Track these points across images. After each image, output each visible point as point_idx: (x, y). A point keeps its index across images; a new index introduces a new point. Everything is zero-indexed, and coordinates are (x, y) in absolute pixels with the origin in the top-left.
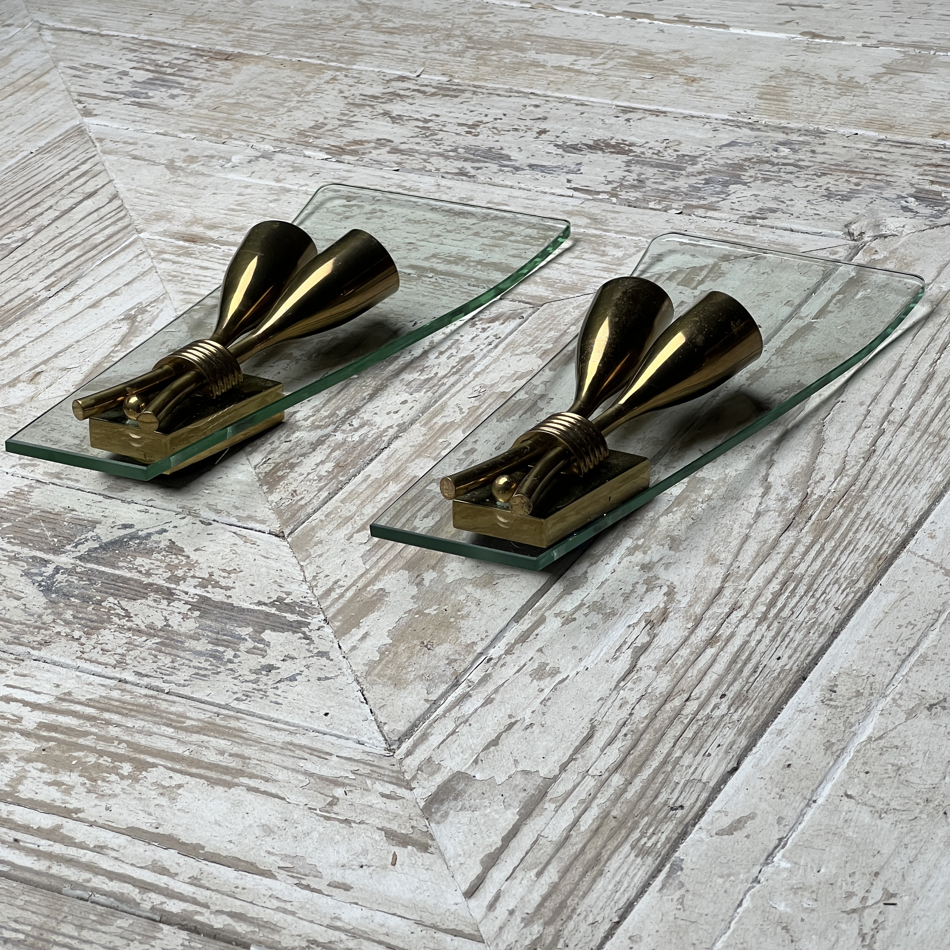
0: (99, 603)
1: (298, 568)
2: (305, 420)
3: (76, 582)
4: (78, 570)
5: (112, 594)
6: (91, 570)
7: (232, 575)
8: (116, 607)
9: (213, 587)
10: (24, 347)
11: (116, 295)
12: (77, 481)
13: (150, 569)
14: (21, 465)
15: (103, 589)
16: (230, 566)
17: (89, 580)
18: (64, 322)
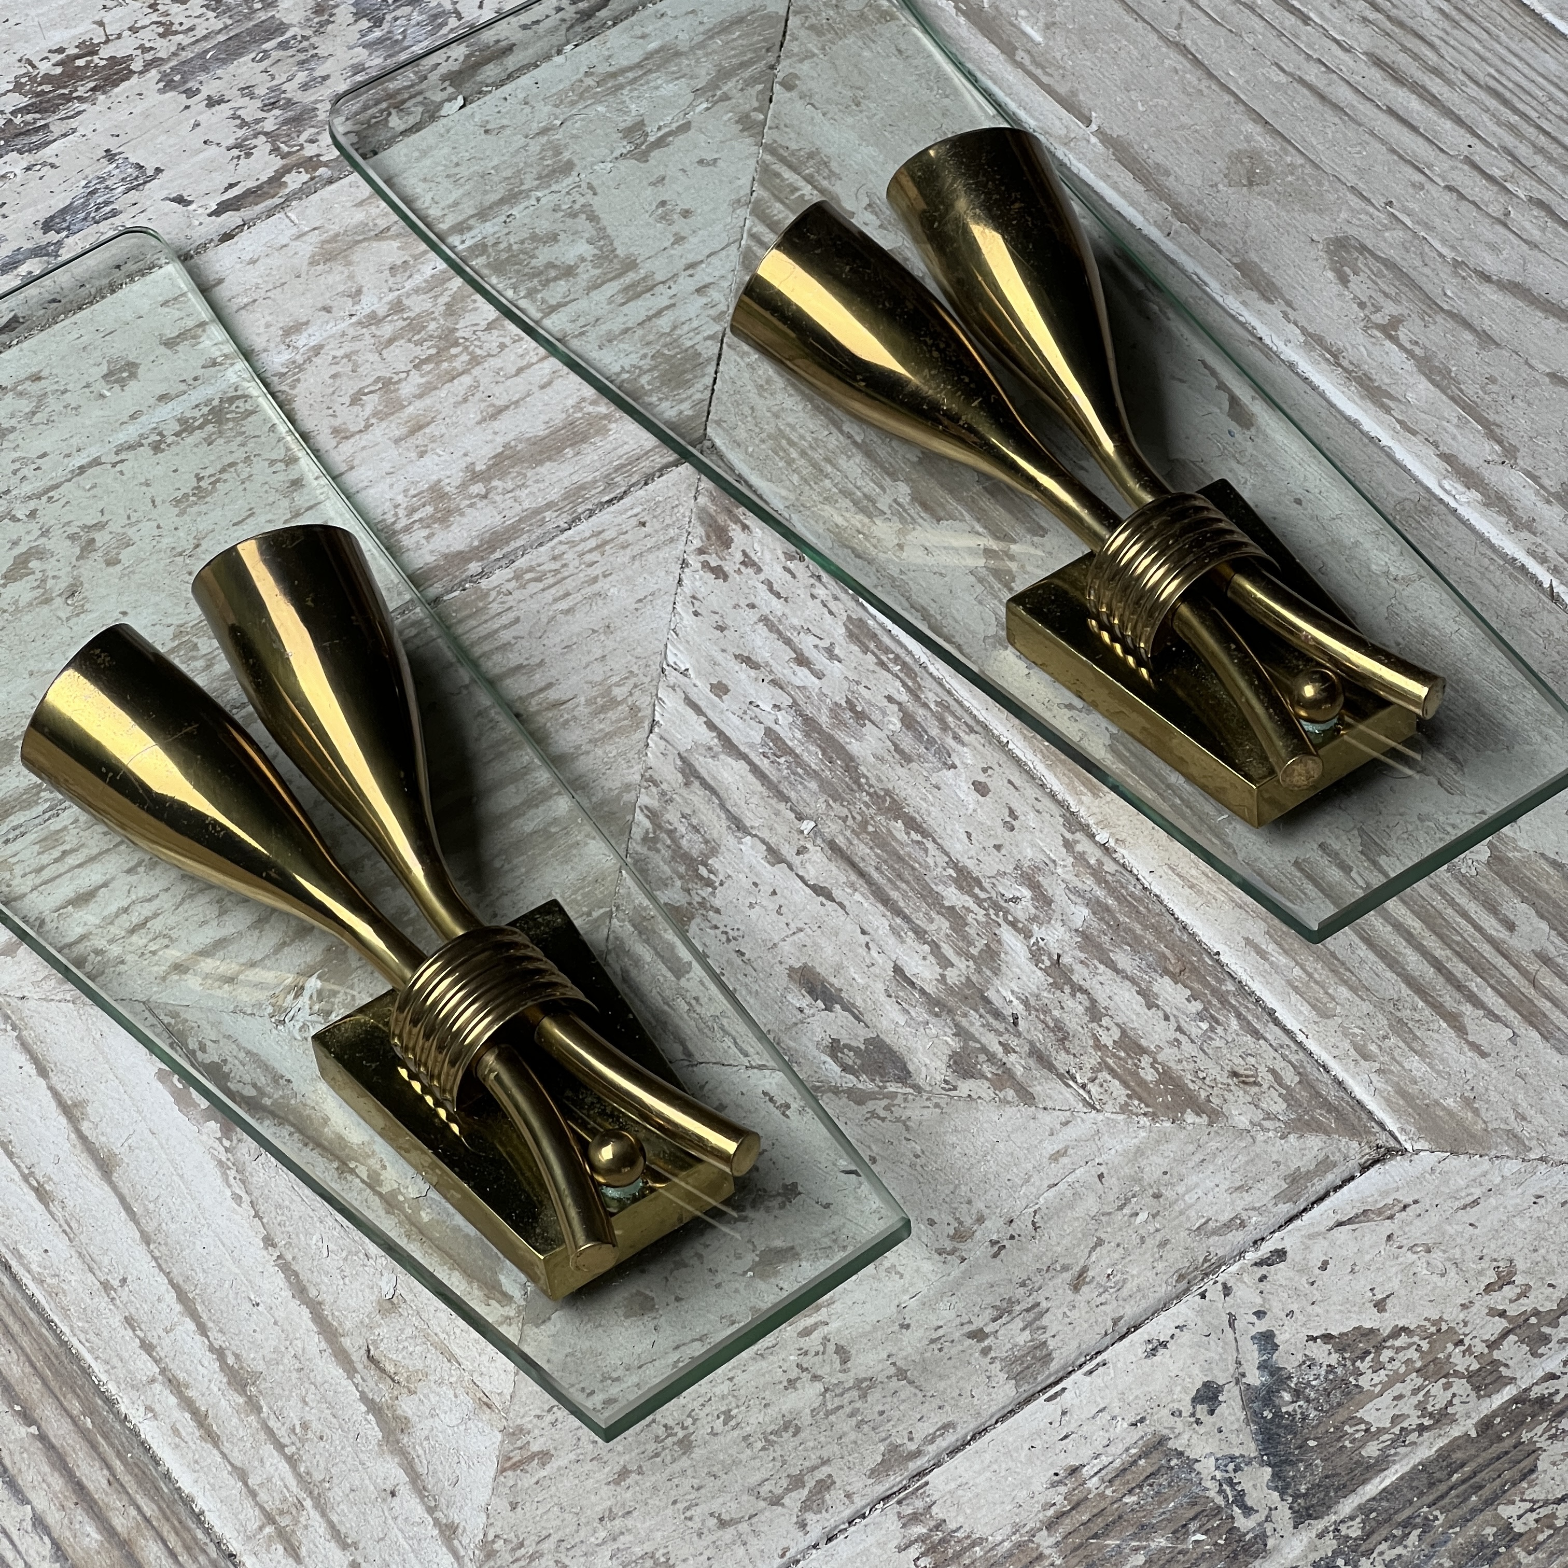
0: (1509, 1536)
1: (1542, 1167)
2: (945, 963)
3: (1399, 1550)
4: (1355, 1532)
5: (1491, 1501)
6: (1364, 1510)
7: (1519, 1279)
8: (1544, 1512)
9: (1554, 1324)
10: (220, 1354)
11: (80, 1104)
12: (946, 1427)
13: (1421, 1407)
14: (806, 1506)
15: (1458, 1512)
16: (1481, 1273)
17: (1407, 1524)
18: (146, 1239)
